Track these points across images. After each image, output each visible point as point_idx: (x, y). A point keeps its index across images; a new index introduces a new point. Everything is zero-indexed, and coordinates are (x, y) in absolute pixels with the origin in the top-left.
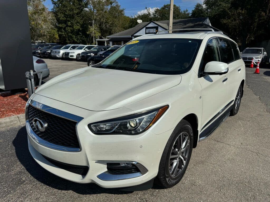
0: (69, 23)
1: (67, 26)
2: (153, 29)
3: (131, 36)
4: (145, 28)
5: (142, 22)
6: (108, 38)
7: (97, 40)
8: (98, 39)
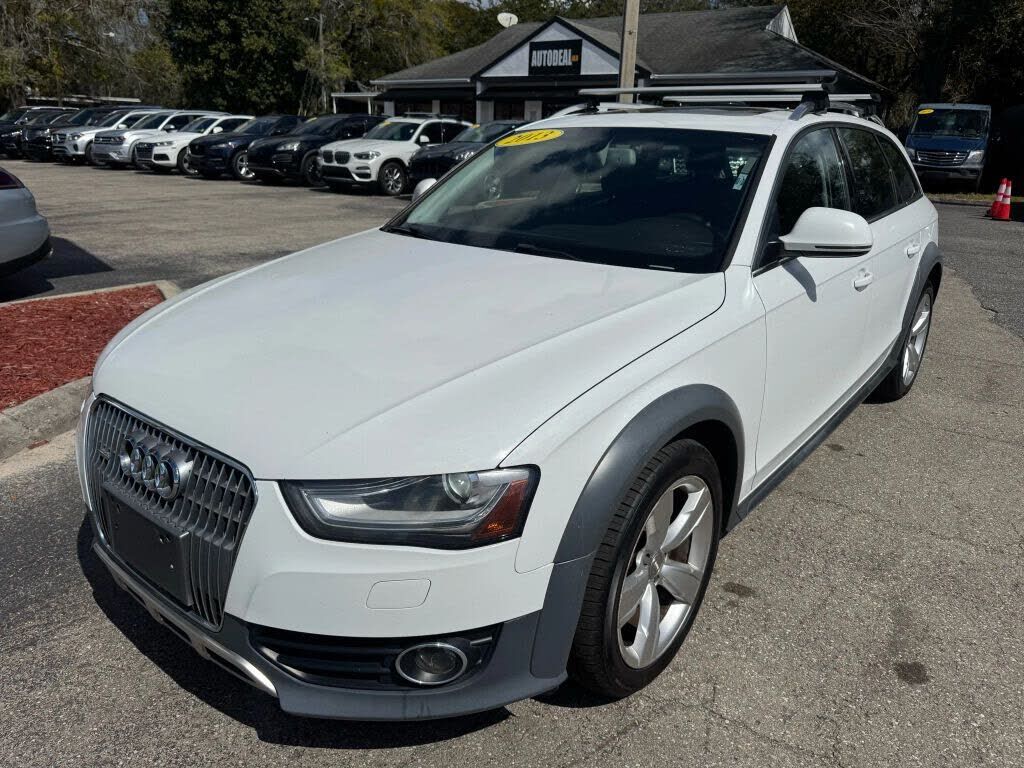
0: (222, 23)
1: (217, 36)
2: (561, 51)
3: (469, 80)
4: (526, 49)
5: (519, 22)
6: (380, 87)
7: (333, 95)
8: (339, 91)
